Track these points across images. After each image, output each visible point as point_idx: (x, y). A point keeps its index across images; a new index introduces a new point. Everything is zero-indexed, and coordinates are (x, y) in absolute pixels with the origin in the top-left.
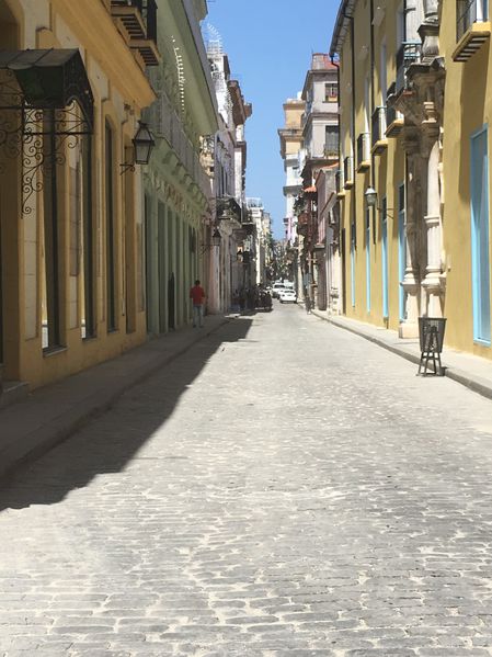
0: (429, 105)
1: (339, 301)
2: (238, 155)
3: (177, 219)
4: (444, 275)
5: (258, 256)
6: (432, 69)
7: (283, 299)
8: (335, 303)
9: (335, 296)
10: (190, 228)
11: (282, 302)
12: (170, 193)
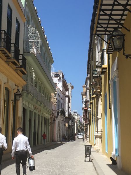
0: (98, 86)
1: (89, 139)
2: (67, 99)
3: (39, 115)
4: (102, 133)
5: (75, 126)
6: (99, 77)
7: (79, 138)
8: (88, 139)
9: (88, 138)
10: (45, 118)
11: (79, 139)
12: (35, 108)
